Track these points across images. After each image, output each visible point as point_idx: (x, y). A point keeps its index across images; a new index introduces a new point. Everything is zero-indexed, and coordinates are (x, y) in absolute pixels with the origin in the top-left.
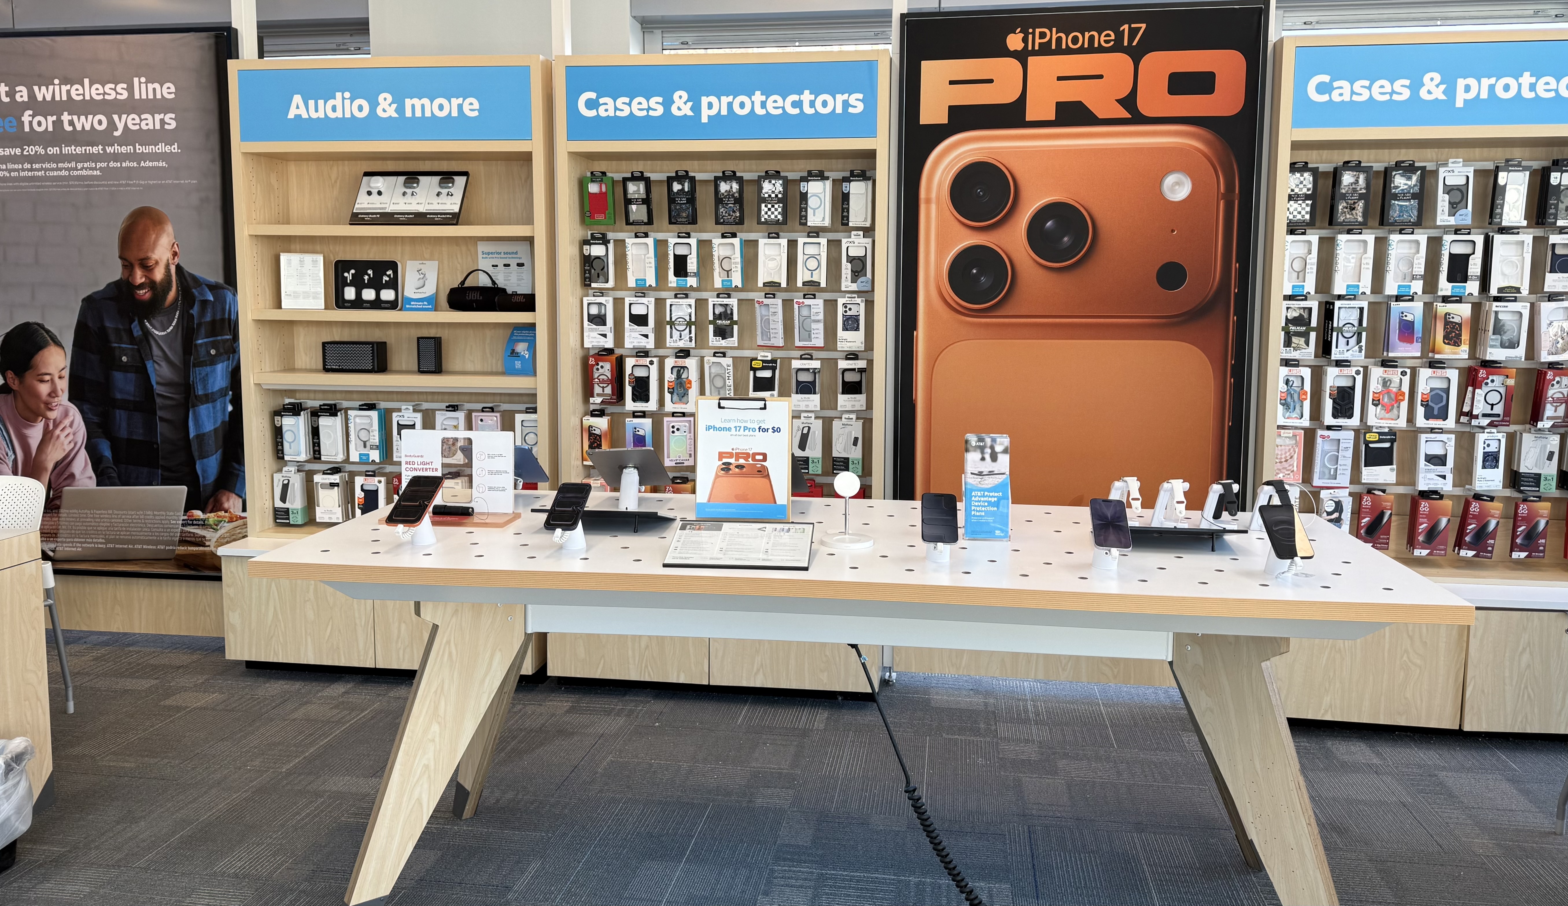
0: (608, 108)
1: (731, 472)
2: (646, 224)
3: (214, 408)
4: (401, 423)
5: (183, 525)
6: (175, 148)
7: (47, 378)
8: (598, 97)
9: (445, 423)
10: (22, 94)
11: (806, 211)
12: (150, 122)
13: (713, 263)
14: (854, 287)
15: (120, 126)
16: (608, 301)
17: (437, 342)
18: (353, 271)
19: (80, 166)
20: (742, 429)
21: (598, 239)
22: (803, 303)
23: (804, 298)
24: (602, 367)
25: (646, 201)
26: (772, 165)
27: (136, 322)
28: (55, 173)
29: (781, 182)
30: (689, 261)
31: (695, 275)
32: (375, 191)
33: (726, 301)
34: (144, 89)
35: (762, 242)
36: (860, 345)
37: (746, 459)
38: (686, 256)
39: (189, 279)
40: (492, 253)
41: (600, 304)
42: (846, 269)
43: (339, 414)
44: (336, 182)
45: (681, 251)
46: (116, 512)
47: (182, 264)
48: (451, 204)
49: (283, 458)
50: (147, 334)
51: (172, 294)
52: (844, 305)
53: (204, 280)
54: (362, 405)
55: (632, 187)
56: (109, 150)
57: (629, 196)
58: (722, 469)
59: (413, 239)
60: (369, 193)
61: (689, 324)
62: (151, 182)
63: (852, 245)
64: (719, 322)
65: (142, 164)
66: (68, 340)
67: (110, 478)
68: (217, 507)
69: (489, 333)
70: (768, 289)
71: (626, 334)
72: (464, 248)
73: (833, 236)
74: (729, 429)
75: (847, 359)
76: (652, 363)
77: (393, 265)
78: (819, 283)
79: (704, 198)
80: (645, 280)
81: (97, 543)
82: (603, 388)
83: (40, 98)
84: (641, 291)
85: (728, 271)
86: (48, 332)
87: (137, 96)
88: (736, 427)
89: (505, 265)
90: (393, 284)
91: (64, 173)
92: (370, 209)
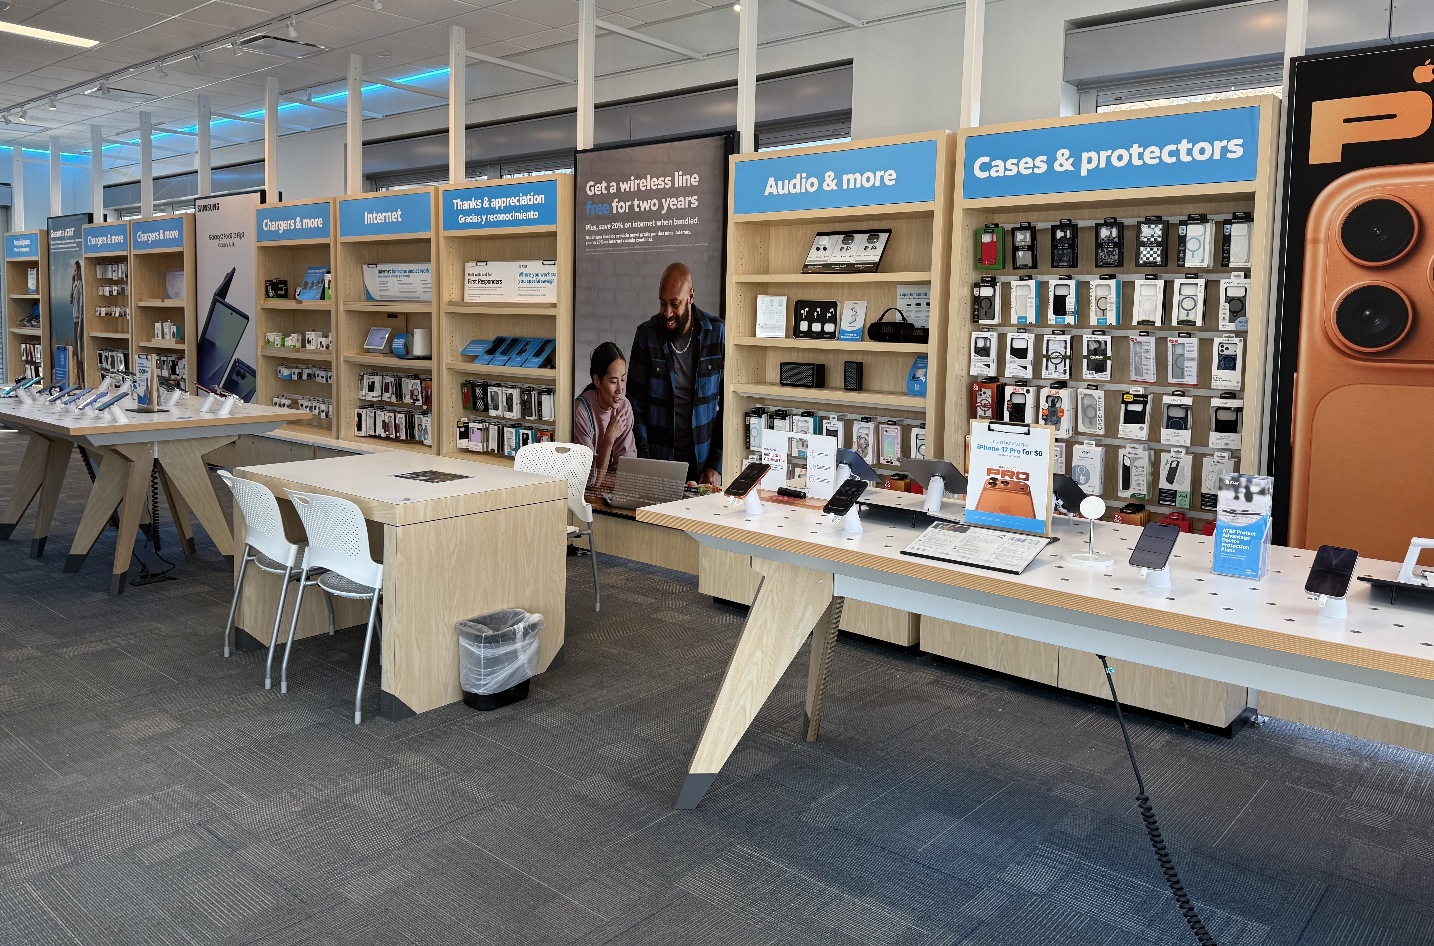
0: (999, 169)
1: (997, 487)
2: (1030, 268)
3: (708, 407)
4: (828, 428)
5: (685, 491)
6: (696, 221)
7: (615, 380)
8: (991, 161)
9: (860, 431)
10: (613, 189)
11: (1184, 253)
12: (682, 203)
13: (1089, 303)
14: (1232, 327)
15: (666, 207)
16: (993, 337)
17: (860, 366)
18: (807, 309)
19: (641, 235)
20: (1008, 450)
21: (987, 282)
22: (1177, 341)
23: (1179, 336)
24: (984, 393)
25: (1032, 248)
26: (1153, 211)
27: (666, 344)
28: (628, 241)
29: (1160, 226)
30: (1067, 301)
31: (1073, 313)
32: (822, 248)
33: (1101, 338)
34: (682, 180)
35: (1138, 283)
36: (1237, 385)
37: (1011, 477)
38: (1066, 296)
39: (699, 314)
40: (907, 295)
41: (985, 338)
42: (1224, 309)
43: (787, 418)
44: (800, 241)
45: (1060, 292)
46: (647, 477)
47: (695, 304)
48: (874, 256)
49: (749, 448)
50: (672, 352)
51: (688, 324)
52: (1221, 345)
53: (708, 315)
54: (804, 413)
55: (1019, 236)
56: (659, 223)
57: (1017, 244)
58: (990, 483)
59: (851, 285)
60: (818, 249)
61: (1064, 358)
62: (681, 246)
63: (1231, 285)
64: (1093, 357)
65: (677, 233)
66: (628, 354)
67: (645, 452)
68: (706, 480)
69: (901, 360)
70: (1143, 328)
71: (1007, 366)
72: (887, 291)
73: (1213, 277)
74: (997, 449)
75: (1221, 397)
76: (1028, 391)
77: (834, 305)
78: (1195, 322)
79: (1086, 245)
80: (1026, 318)
81: (635, 497)
82: (985, 411)
83: (623, 190)
84: (1024, 327)
85: (1103, 310)
86: (617, 349)
87: (676, 185)
88: (1003, 448)
89: (917, 305)
90: (833, 320)
91: (633, 240)
92: (817, 261)
